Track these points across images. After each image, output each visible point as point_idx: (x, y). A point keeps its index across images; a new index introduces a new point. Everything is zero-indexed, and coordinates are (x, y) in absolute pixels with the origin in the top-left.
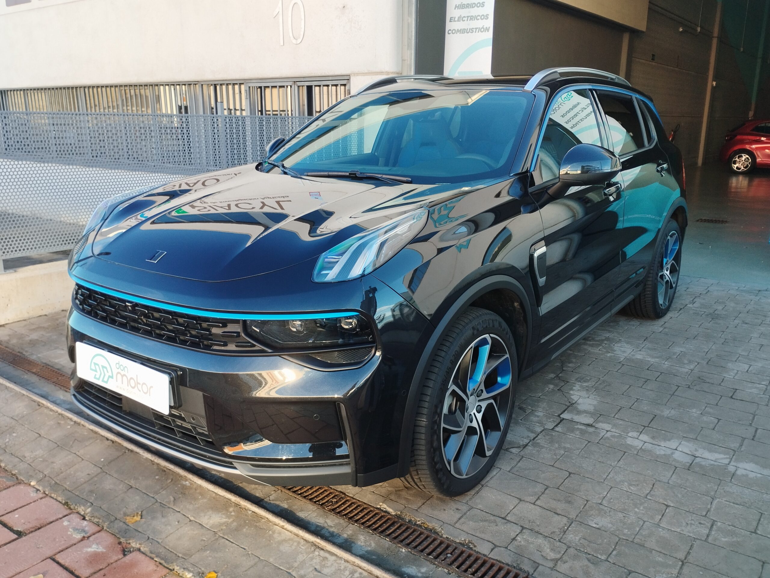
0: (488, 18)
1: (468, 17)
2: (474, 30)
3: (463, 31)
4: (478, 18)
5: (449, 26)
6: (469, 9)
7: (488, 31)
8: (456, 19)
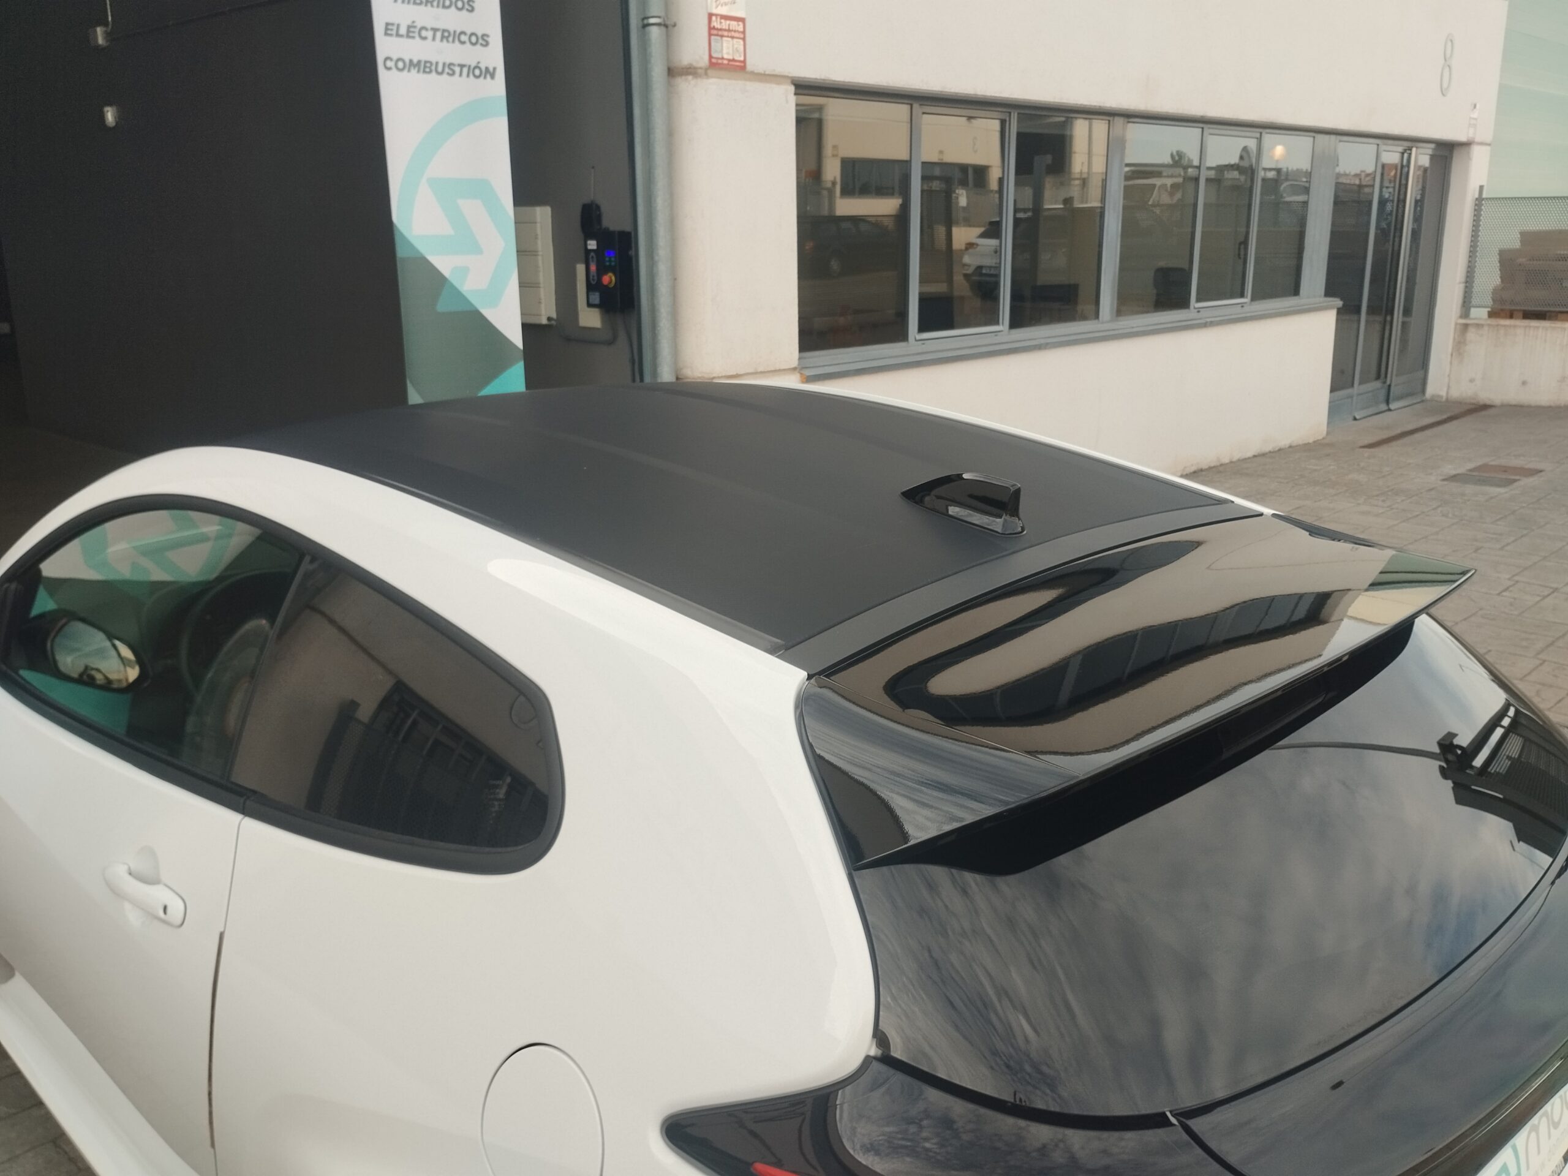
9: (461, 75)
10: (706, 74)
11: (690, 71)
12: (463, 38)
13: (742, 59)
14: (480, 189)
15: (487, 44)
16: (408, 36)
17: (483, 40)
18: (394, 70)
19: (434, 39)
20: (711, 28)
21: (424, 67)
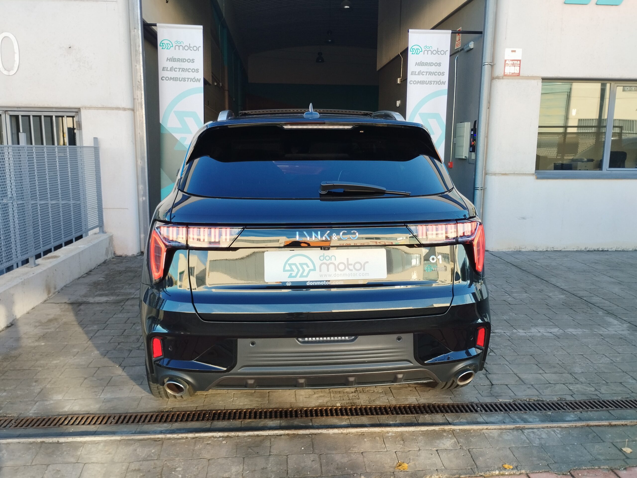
0: (198, 72)
1: (180, 69)
2: (187, 80)
3: (175, 79)
4: (189, 70)
5: (162, 74)
6: (180, 63)
7: (199, 82)
8: (169, 69)
9: (434, 84)
10: (503, 78)
11: (498, 78)
12: (436, 74)
13: (518, 72)
14: (436, 116)
15: (444, 75)
16: (418, 75)
17: (443, 74)
18: (413, 84)
19: (426, 75)
20: (505, 64)
21: (422, 82)
